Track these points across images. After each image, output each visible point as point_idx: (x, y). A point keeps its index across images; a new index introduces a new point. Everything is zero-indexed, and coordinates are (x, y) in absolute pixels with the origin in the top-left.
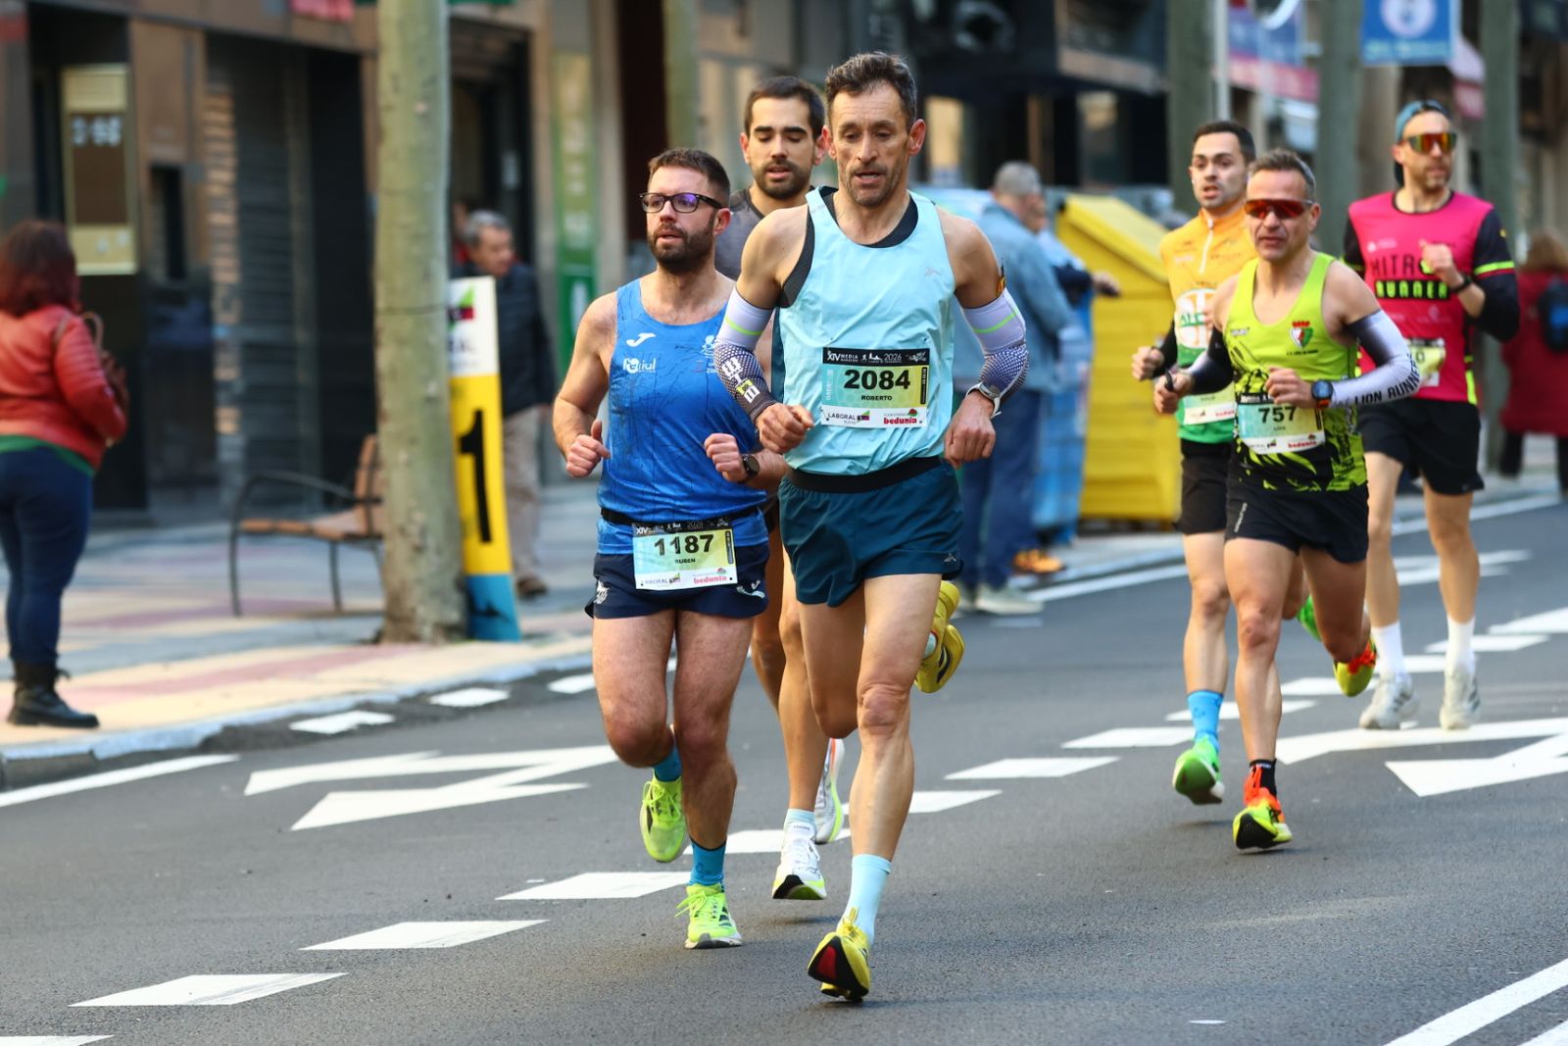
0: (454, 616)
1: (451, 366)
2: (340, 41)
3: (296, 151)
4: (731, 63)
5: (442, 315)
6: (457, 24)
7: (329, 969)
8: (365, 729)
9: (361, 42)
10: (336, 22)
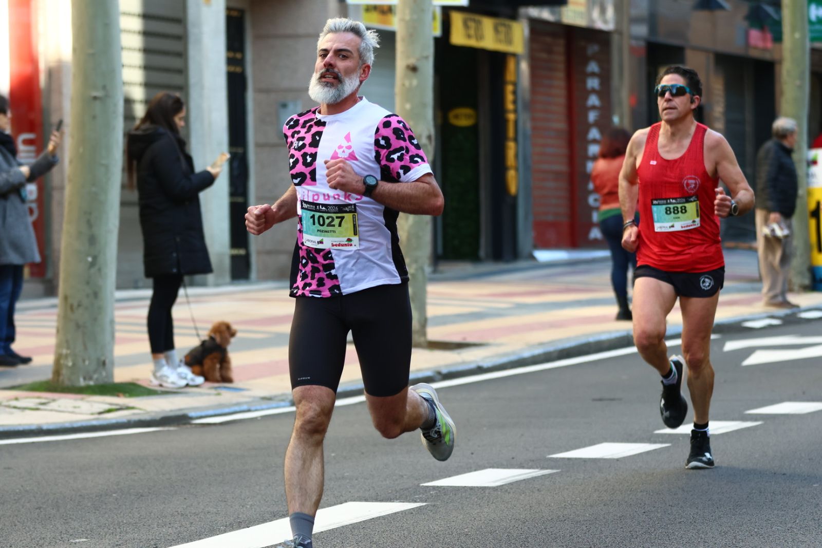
0: (807, 281)
1: (808, 184)
2: (767, 56)
3: (749, 99)
5: (805, 164)
6: (814, 51)
7: (756, 420)
8: (770, 327)
9: (776, 57)
10: (765, 50)
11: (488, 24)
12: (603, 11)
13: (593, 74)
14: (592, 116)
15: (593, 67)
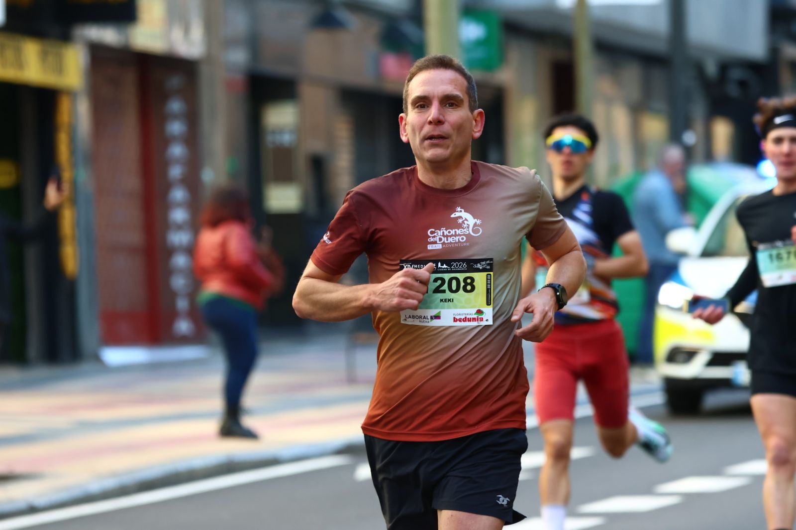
4: (609, 102)
11: (31, 50)
12: (187, 31)
13: (175, 117)
14: (176, 172)
15: (176, 106)
